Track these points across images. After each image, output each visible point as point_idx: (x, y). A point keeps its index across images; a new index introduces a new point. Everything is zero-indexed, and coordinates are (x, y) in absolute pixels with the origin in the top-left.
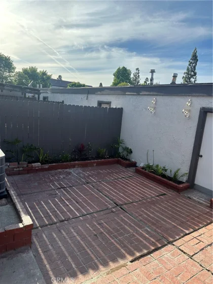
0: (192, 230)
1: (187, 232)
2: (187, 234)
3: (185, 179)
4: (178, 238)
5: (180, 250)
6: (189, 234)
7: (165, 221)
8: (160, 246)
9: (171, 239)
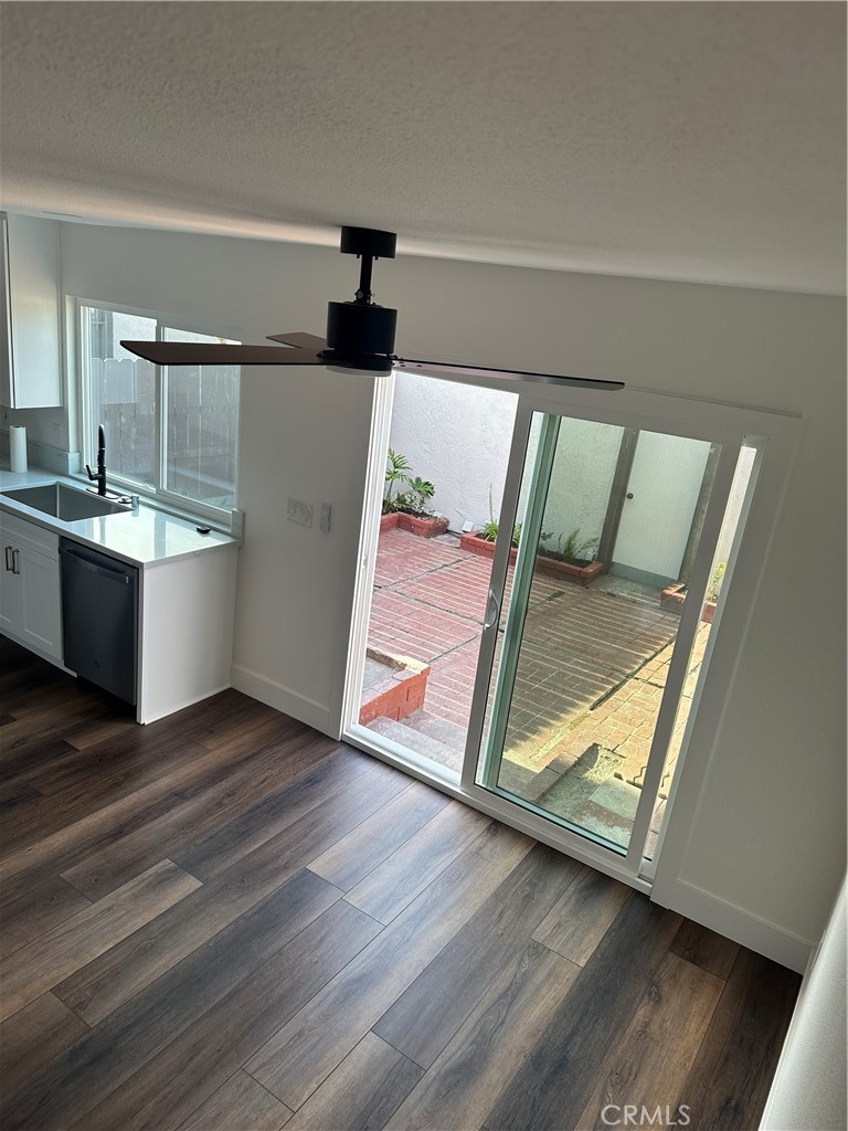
0: (652, 653)
1: (648, 657)
2: (647, 661)
3: (590, 554)
4: (637, 667)
5: (651, 684)
6: (651, 659)
7: (598, 644)
8: (618, 683)
9: (629, 671)
